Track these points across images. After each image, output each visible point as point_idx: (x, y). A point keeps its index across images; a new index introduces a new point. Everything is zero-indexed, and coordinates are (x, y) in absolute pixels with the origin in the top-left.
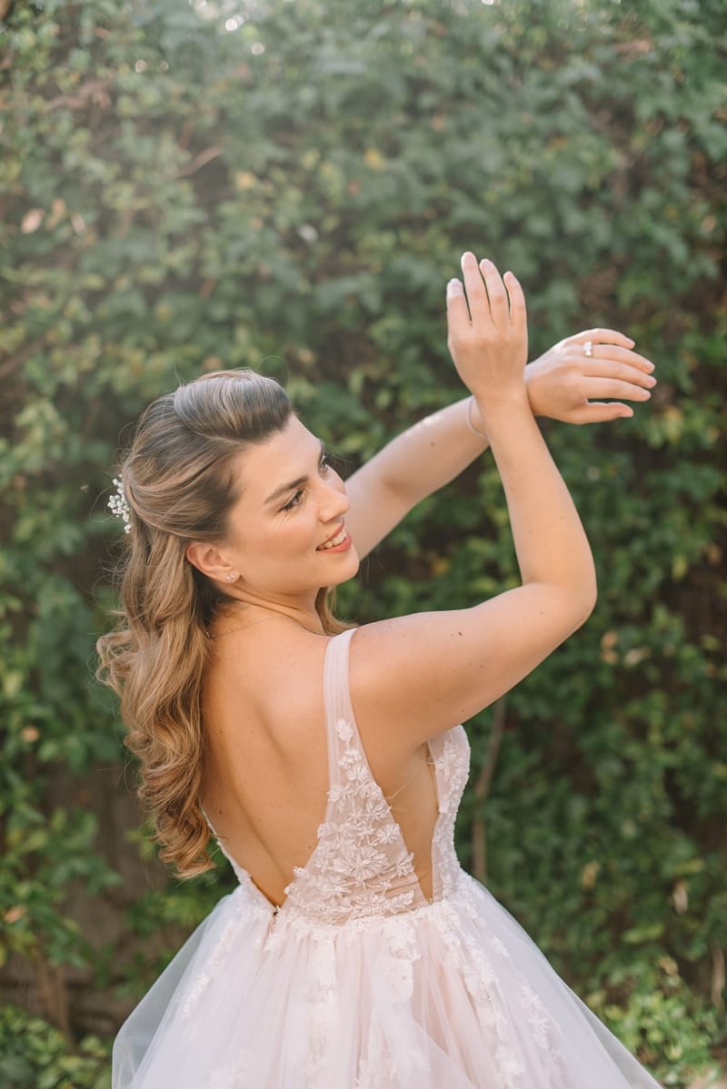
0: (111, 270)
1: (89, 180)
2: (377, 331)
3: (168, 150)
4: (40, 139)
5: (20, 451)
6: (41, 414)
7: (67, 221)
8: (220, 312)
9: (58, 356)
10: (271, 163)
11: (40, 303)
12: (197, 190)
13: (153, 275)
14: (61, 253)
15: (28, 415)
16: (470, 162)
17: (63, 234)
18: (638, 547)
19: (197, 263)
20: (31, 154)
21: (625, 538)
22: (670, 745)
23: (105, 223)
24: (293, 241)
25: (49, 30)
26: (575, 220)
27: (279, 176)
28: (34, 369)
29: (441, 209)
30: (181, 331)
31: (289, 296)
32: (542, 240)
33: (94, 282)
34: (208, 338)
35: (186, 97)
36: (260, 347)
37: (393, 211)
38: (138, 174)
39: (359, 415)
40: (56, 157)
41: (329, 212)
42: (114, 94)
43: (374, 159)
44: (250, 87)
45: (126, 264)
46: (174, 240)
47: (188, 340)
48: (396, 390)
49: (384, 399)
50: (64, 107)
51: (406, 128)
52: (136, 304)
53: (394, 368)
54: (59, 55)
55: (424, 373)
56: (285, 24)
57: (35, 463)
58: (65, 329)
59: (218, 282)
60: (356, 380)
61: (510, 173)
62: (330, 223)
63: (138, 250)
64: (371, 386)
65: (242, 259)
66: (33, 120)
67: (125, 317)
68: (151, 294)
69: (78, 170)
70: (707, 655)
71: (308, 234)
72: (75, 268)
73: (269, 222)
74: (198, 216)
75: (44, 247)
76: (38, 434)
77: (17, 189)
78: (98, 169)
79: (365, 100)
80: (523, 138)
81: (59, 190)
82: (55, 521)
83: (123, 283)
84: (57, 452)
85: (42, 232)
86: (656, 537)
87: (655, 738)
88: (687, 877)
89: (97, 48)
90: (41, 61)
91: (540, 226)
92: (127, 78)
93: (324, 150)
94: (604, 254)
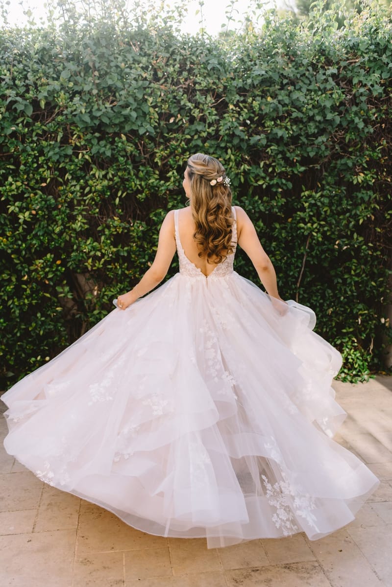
0: (193, 134)
1: (187, 108)
2: (269, 150)
3: (210, 99)
4: (175, 97)
5: (168, 184)
6: (173, 173)
7: (182, 119)
8: (223, 145)
9: (178, 157)
10: (238, 101)
11: (174, 142)
12: (216, 110)
13: (204, 135)
14: (180, 129)
15: (170, 174)
16: (298, 99)
17: (180, 123)
18: (348, 214)
19: (217, 131)
20: (171, 102)
21: (344, 212)
22: (358, 275)
23: (192, 120)
24: (244, 124)
25: (178, 66)
26: (329, 116)
27: (241, 105)
28: (171, 161)
29: (289, 114)
30: (211, 151)
31: (242, 140)
32: (320, 122)
33: (188, 137)
34: (219, 152)
35: (214, 83)
36: (233, 155)
37: (275, 115)
38: (201, 106)
39: (263, 175)
40: (179, 102)
41: (256, 116)
42: (195, 83)
43: (269, 99)
44: (233, 79)
45: (197, 132)
46: (210, 125)
47: (213, 153)
48: (274, 167)
49: (270, 170)
50: (182, 87)
51: (280, 89)
52: (199, 143)
53: (274, 161)
54: (180, 73)
55: (282, 162)
56: (246, 59)
57: (171, 187)
58: (180, 150)
59: (223, 136)
60: (262, 164)
61: (310, 102)
62: (256, 118)
63: (200, 128)
64: (267, 166)
65: (229, 129)
66: (173, 92)
67: (197, 146)
68: (204, 140)
69: (184, 105)
70: (370, 248)
71: (248, 122)
72: (183, 133)
73: (238, 119)
74: (217, 118)
75: (176, 127)
76: (172, 179)
77: (168, 111)
78: (189, 105)
79: (267, 81)
80: (315, 91)
81: (179, 112)
82: (178, 203)
83: (196, 137)
84: (177, 184)
85: (175, 123)
86: (353, 212)
87: (353, 272)
88: (362, 315)
89: (190, 71)
90: (175, 75)
91: (318, 118)
92: (199, 79)
93: (254, 97)
94: (340, 126)
